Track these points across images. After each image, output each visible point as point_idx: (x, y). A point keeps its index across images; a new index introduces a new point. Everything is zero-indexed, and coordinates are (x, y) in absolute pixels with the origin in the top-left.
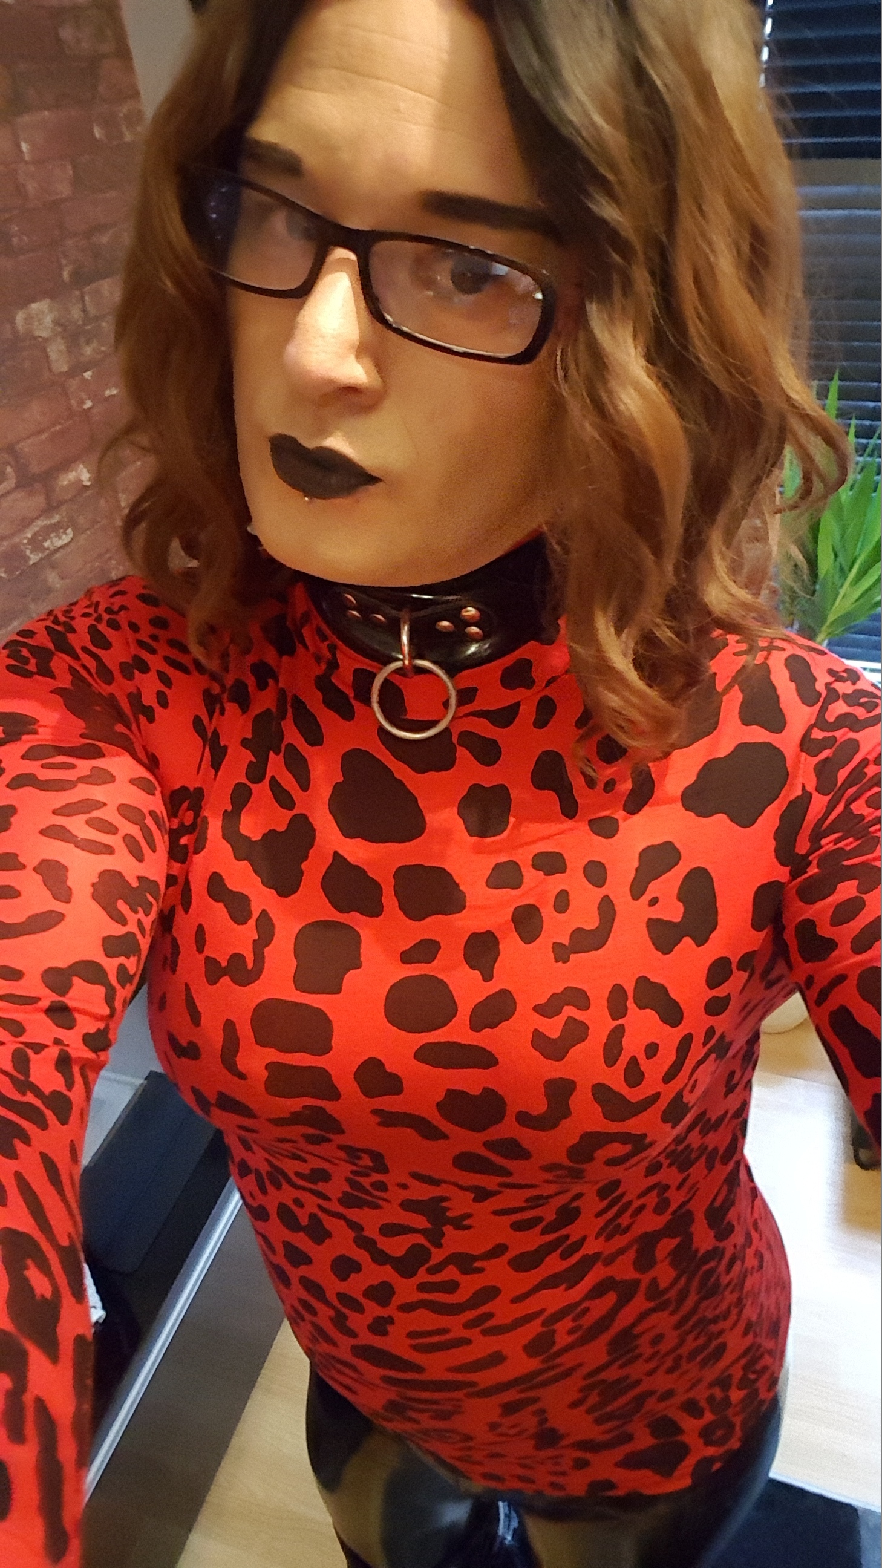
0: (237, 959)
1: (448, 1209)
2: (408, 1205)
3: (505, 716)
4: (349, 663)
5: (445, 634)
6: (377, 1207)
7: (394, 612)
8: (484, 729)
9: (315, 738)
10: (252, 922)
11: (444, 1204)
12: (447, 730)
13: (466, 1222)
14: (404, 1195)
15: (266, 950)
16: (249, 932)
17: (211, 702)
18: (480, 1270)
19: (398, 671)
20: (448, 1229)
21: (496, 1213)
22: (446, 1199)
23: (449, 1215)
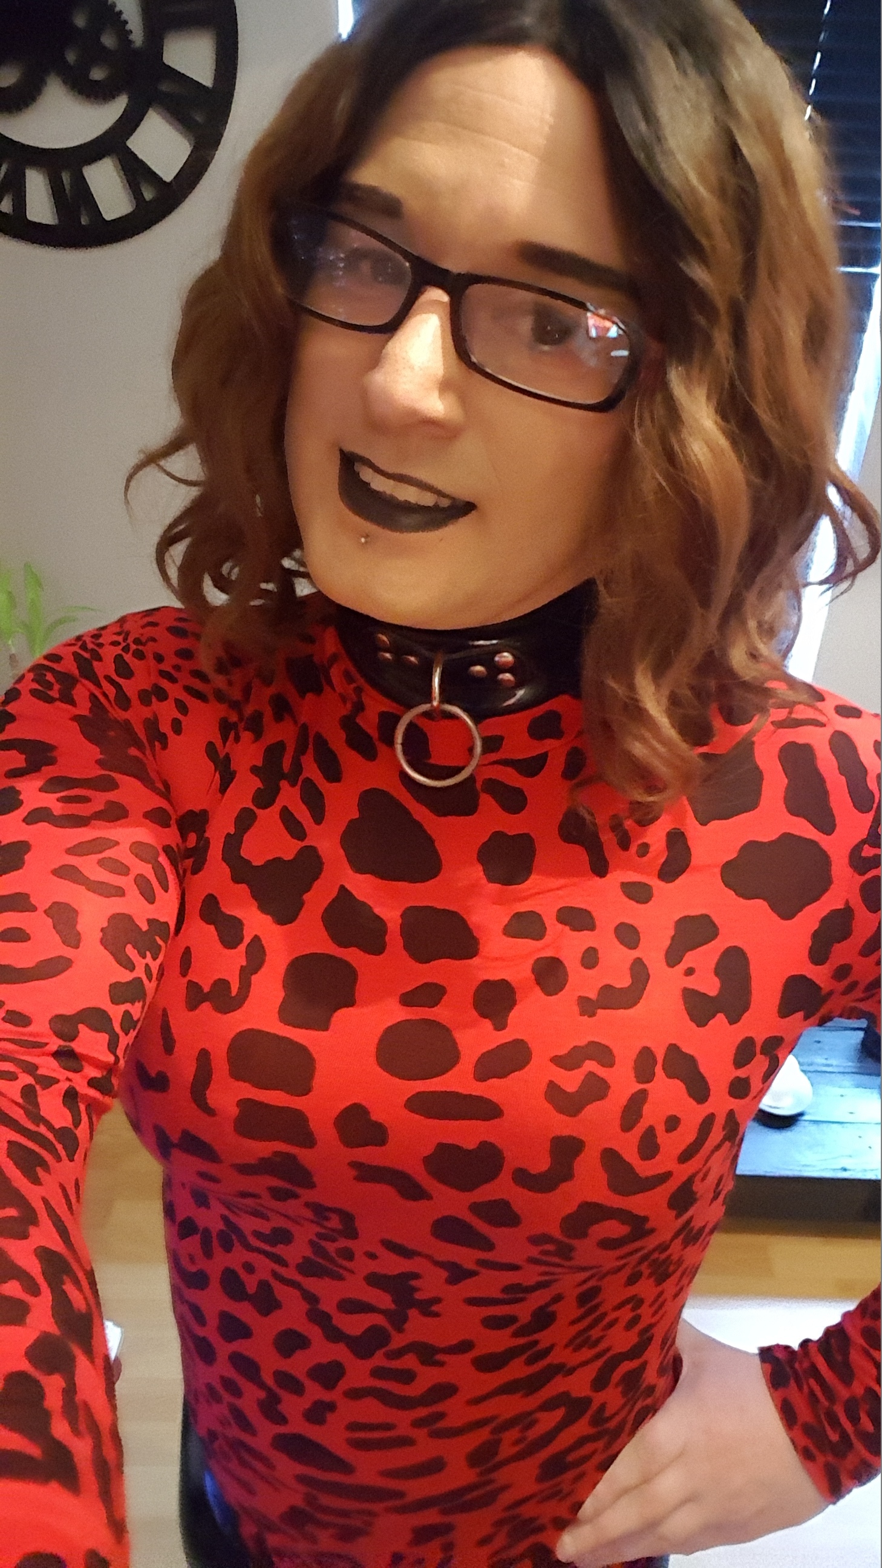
0: (222, 985)
1: (415, 1289)
2: (375, 1280)
3: (532, 767)
4: (376, 705)
5: (477, 679)
6: (341, 1278)
7: (427, 654)
8: (512, 778)
9: (333, 772)
10: (242, 947)
11: (413, 1283)
12: (471, 778)
13: (434, 1308)
14: (373, 1267)
15: (253, 977)
16: (238, 957)
17: (226, 728)
18: (441, 1364)
19: (426, 714)
20: (413, 1313)
21: (468, 1301)
22: (416, 1276)
23: (418, 1296)
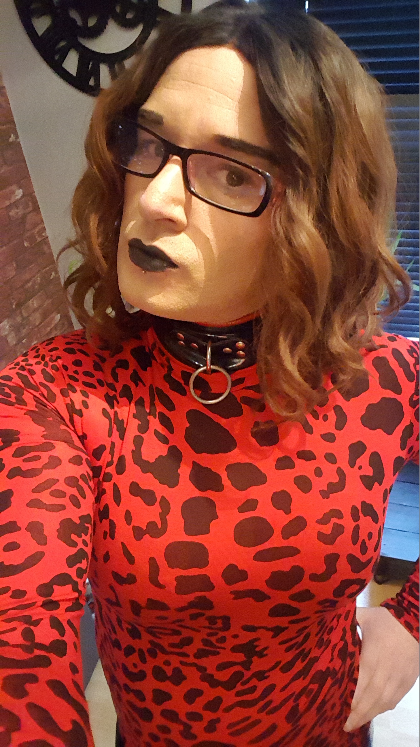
0: (152, 524)
1: (257, 646)
2: (235, 649)
6: (218, 653)
10: (157, 504)
11: (256, 643)
13: (265, 653)
14: (235, 642)
15: (167, 517)
16: (156, 509)
18: (267, 677)
21: (280, 644)
22: (257, 640)
23: (257, 649)
